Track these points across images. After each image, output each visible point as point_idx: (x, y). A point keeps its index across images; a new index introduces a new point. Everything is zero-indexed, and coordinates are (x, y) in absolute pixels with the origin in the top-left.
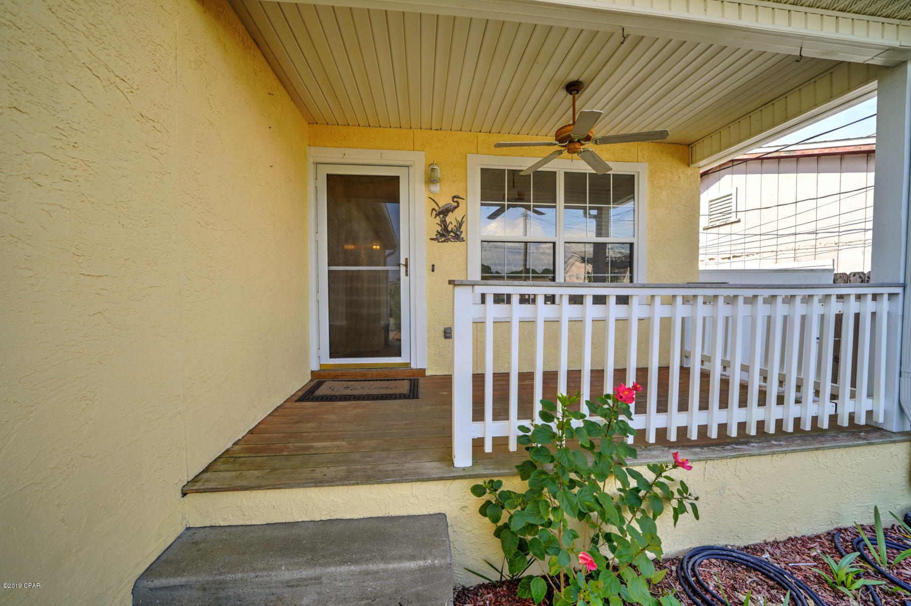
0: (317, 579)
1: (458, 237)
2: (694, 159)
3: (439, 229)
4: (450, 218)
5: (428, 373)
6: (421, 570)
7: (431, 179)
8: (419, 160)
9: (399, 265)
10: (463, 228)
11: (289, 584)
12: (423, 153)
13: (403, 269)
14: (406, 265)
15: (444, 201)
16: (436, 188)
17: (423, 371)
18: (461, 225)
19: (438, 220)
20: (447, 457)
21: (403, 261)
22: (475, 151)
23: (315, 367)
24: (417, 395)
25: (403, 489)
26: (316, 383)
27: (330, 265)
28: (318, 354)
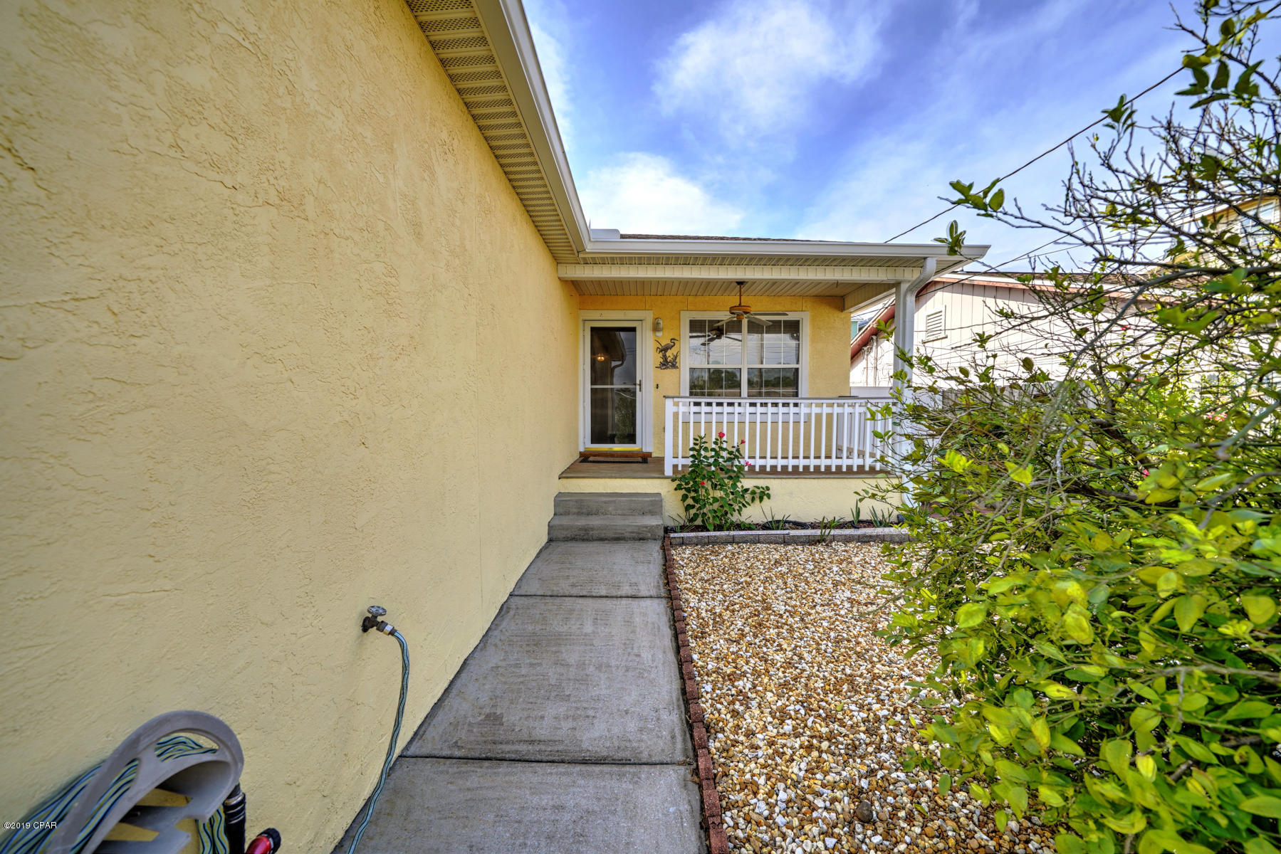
0: (615, 501)
1: (674, 366)
2: (846, 306)
3: (662, 360)
4: (669, 353)
5: (654, 455)
6: (651, 501)
7: (656, 328)
8: (649, 316)
9: (635, 384)
10: (677, 360)
11: (605, 502)
12: (651, 312)
13: (638, 387)
14: (640, 385)
15: (665, 342)
16: (660, 334)
17: (651, 453)
18: (676, 358)
19: (661, 355)
20: (662, 471)
21: (638, 382)
22: (686, 308)
23: (582, 449)
24: (646, 463)
25: (644, 482)
26: (585, 458)
27: (592, 384)
28: (584, 442)
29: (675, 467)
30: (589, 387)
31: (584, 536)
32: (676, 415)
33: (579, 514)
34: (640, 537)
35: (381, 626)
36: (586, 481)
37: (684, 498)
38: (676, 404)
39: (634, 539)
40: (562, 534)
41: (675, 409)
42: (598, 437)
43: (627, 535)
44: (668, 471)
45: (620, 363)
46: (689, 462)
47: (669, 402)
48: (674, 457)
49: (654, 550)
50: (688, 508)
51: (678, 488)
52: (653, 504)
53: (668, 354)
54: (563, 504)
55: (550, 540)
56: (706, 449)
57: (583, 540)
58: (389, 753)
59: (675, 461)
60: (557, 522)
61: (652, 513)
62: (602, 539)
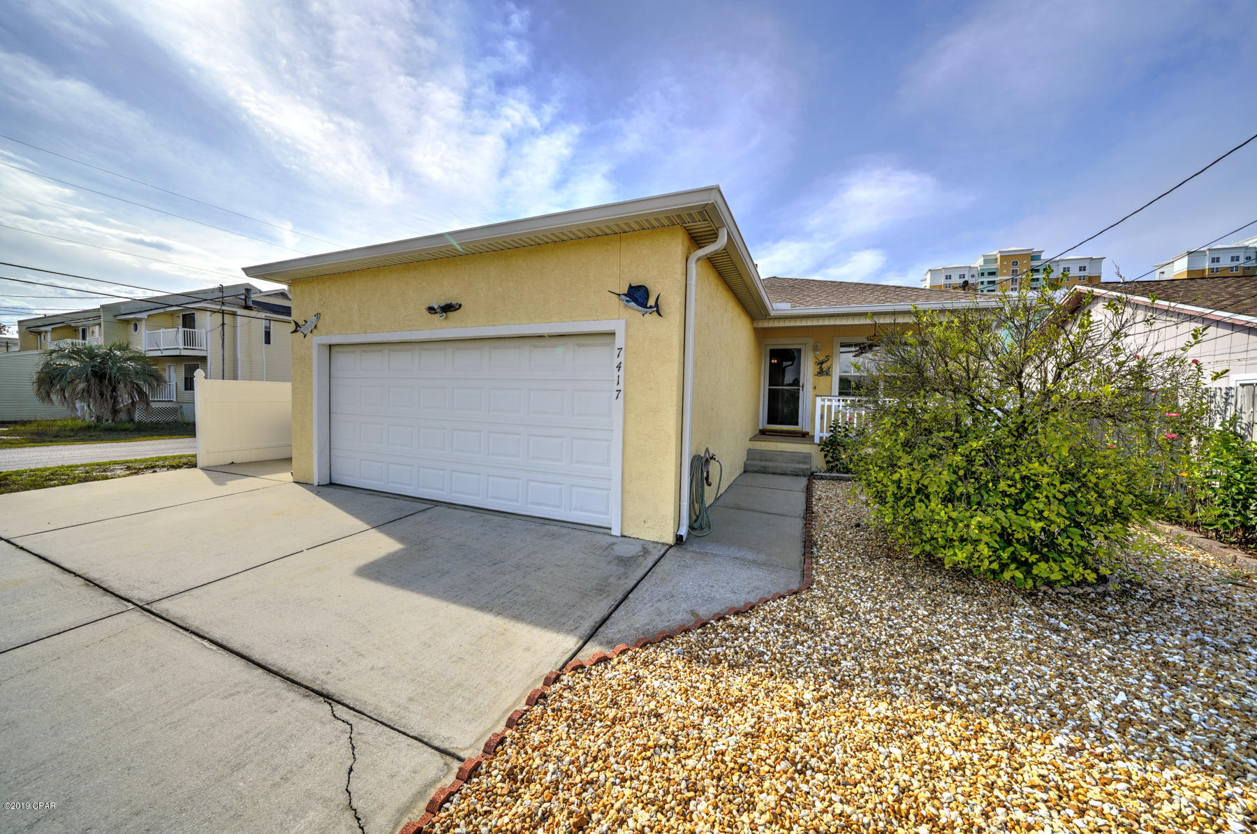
0: (782, 454)
1: (828, 374)
3: (819, 370)
5: (809, 432)
6: (804, 456)
7: (815, 349)
8: (810, 341)
9: (799, 386)
10: (830, 370)
13: (801, 388)
14: (803, 387)
15: (822, 358)
16: (818, 353)
17: (807, 431)
18: (830, 368)
19: (818, 367)
20: (813, 441)
21: (801, 385)
22: (838, 335)
23: (761, 427)
24: (804, 436)
25: (801, 446)
26: (763, 432)
27: (770, 385)
28: (763, 424)
29: (821, 438)
30: (767, 387)
31: (764, 471)
32: (823, 407)
33: (761, 460)
34: (796, 474)
35: (715, 459)
36: (766, 443)
37: (826, 456)
38: (823, 400)
39: (792, 475)
40: (751, 469)
41: (822, 403)
42: (771, 420)
43: (788, 472)
44: (817, 440)
45: (790, 363)
46: (829, 435)
47: (819, 400)
48: (820, 432)
49: (803, 482)
50: (828, 462)
51: (822, 450)
52: (807, 458)
53: (823, 366)
54: (751, 453)
55: (745, 472)
56: (840, 427)
57: (763, 473)
58: (717, 494)
59: (821, 435)
60: (748, 462)
61: (804, 463)
62: (774, 474)
